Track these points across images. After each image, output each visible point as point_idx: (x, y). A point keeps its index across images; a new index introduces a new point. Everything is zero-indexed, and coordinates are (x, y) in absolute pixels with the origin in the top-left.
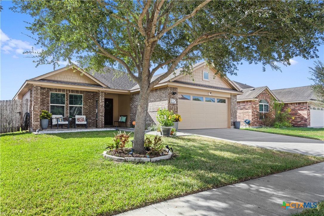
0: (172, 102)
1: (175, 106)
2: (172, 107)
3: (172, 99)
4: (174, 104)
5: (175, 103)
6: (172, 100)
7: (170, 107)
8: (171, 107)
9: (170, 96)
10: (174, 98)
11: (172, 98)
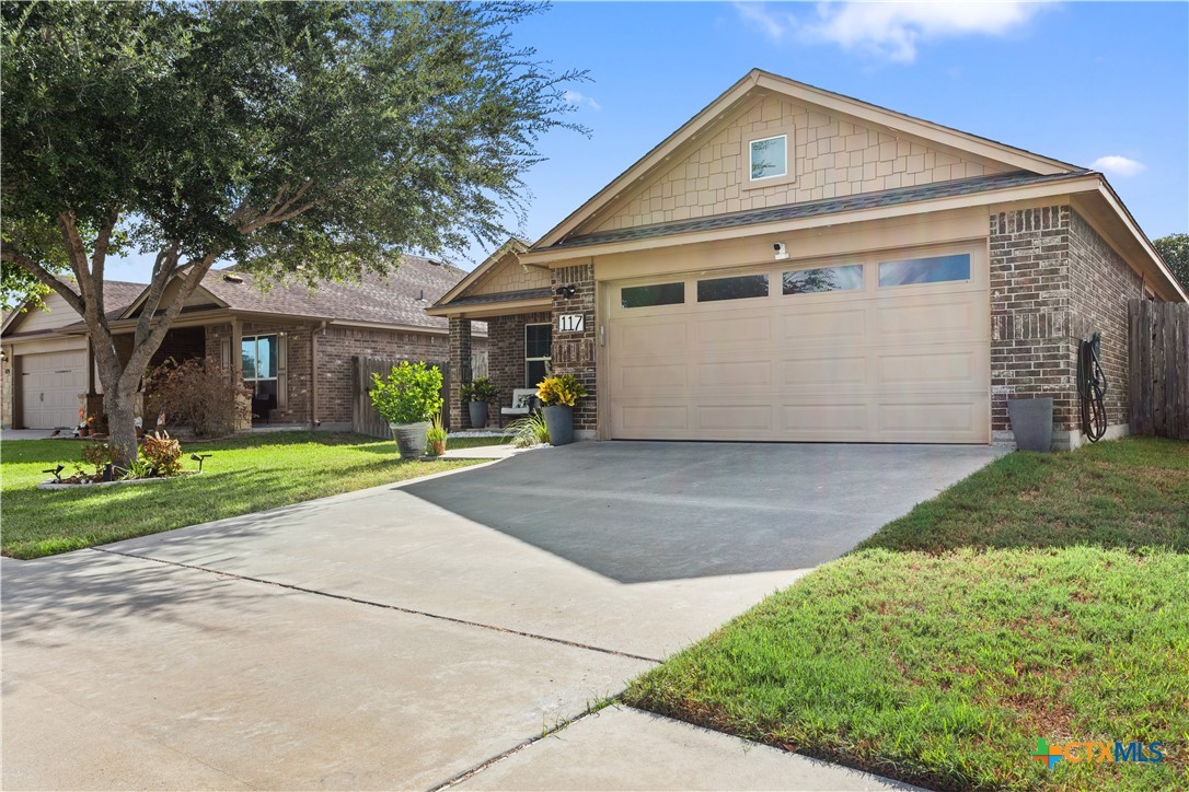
0: (568, 327)
1: (583, 340)
2: (569, 347)
3: (567, 317)
4: (576, 336)
5: (581, 328)
6: (567, 321)
7: (561, 347)
8: (565, 348)
9: (559, 304)
10: (578, 308)
11: (570, 309)
